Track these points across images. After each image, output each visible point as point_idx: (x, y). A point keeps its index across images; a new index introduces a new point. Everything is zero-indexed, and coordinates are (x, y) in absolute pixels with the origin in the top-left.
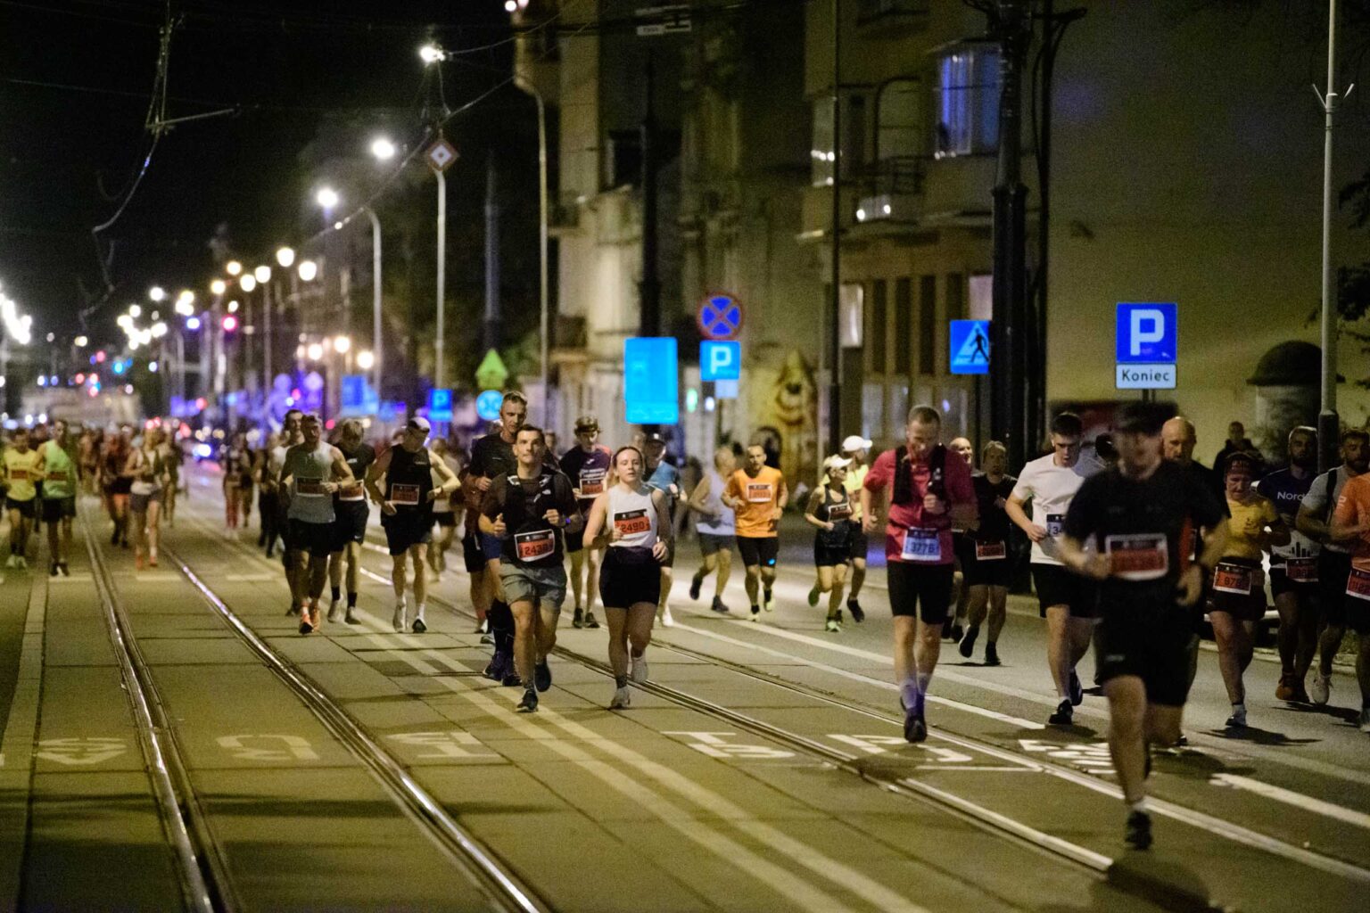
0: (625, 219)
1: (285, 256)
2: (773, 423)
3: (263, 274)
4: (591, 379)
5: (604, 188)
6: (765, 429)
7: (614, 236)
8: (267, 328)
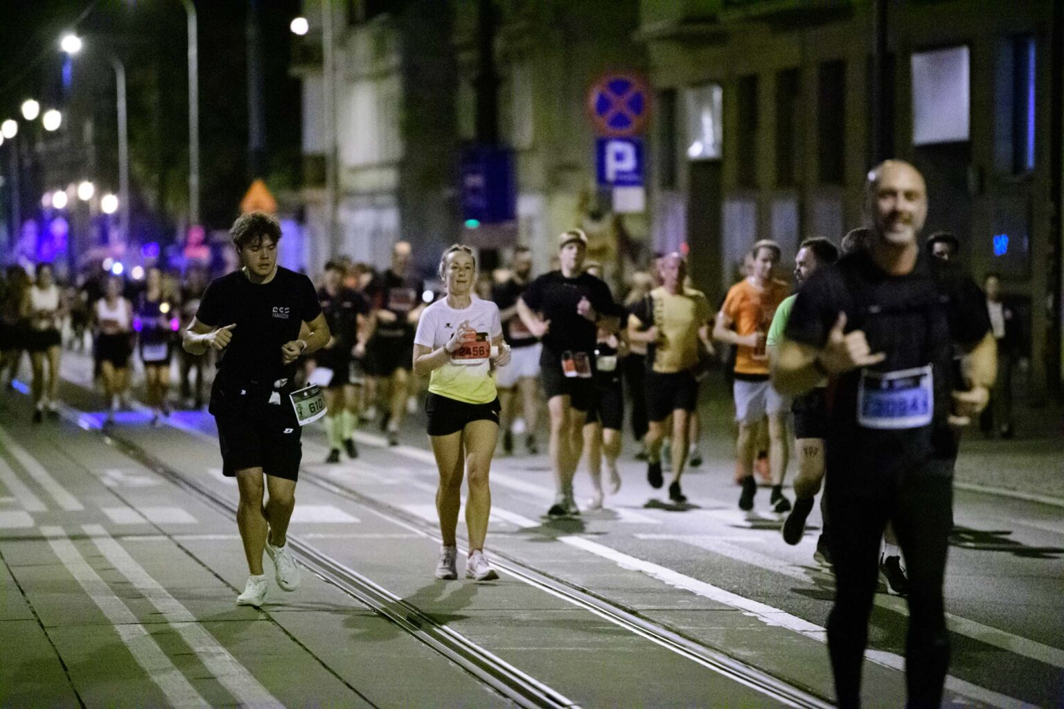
0: (380, 50)
1: (30, 109)
3: (10, 128)
4: (344, 215)
5: (353, 22)
7: (365, 69)
8: (15, 178)
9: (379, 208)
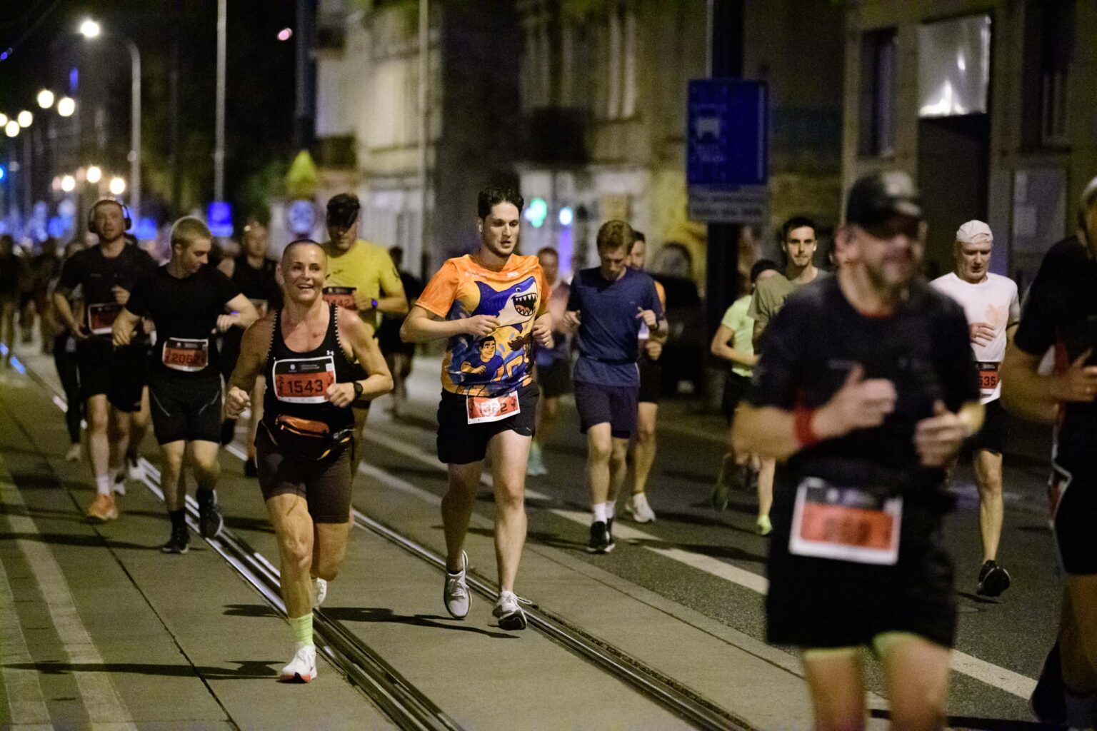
1: (45, 99)
2: (681, 237)
3: (26, 118)
6: (672, 245)
9: (407, 189)
